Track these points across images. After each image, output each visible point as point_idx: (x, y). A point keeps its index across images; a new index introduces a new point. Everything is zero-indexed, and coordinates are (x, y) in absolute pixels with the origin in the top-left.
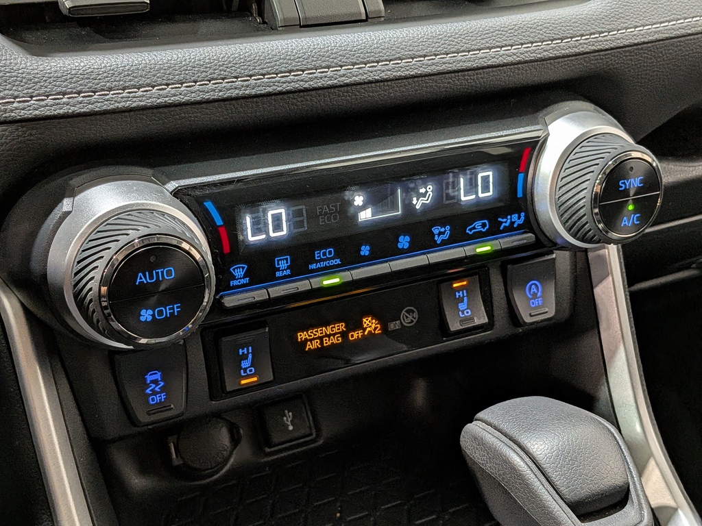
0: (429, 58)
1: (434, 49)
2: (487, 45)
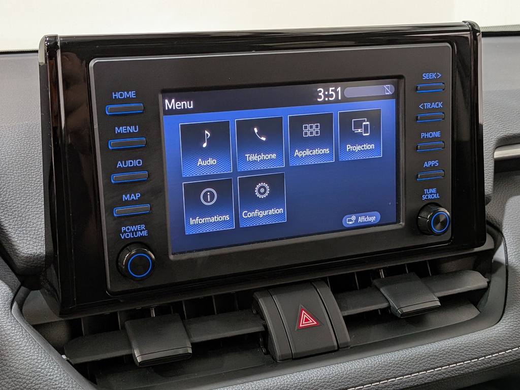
0: (383, 382)
1: (386, 375)
2: (424, 368)
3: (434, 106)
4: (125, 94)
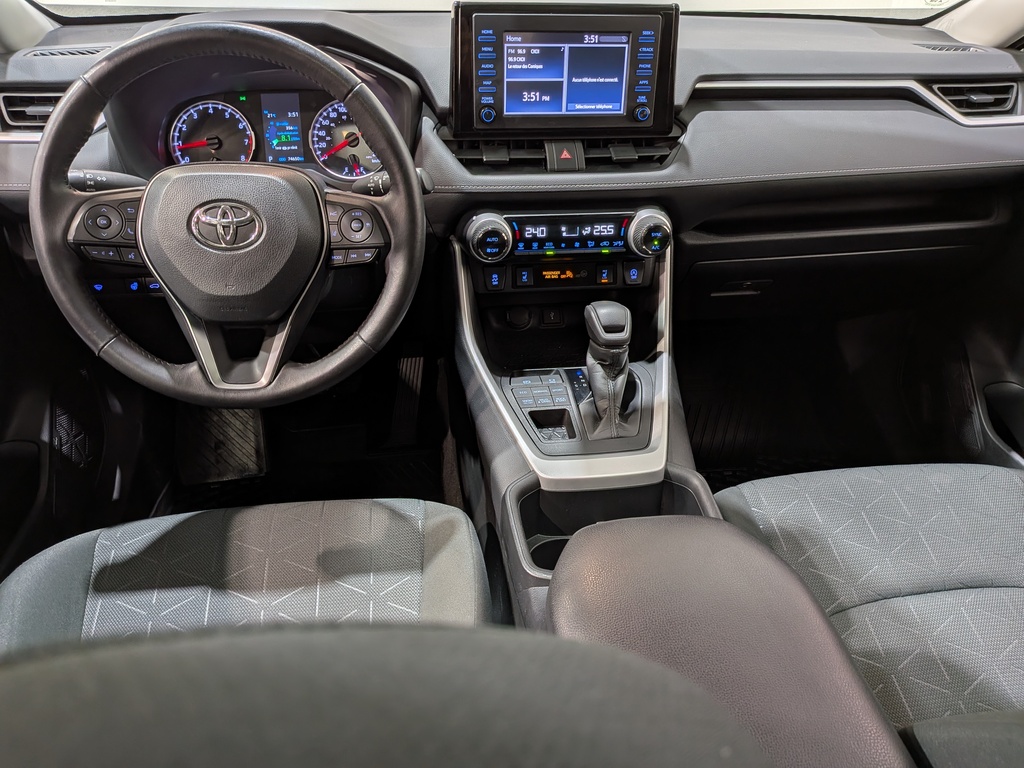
3: (648, 50)
4: (488, 32)
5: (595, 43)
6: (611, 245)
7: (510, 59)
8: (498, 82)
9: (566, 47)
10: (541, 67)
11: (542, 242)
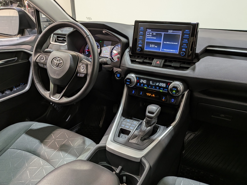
3: (187, 35)
5: (171, 33)
6: (164, 90)
7: (148, 36)
8: (144, 41)
9: (163, 33)
10: (155, 38)
11: (144, 84)
